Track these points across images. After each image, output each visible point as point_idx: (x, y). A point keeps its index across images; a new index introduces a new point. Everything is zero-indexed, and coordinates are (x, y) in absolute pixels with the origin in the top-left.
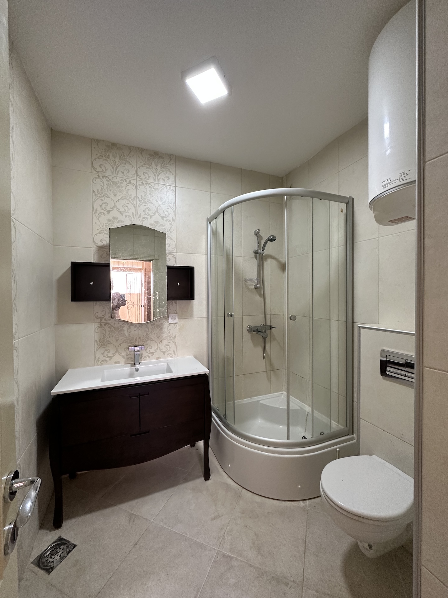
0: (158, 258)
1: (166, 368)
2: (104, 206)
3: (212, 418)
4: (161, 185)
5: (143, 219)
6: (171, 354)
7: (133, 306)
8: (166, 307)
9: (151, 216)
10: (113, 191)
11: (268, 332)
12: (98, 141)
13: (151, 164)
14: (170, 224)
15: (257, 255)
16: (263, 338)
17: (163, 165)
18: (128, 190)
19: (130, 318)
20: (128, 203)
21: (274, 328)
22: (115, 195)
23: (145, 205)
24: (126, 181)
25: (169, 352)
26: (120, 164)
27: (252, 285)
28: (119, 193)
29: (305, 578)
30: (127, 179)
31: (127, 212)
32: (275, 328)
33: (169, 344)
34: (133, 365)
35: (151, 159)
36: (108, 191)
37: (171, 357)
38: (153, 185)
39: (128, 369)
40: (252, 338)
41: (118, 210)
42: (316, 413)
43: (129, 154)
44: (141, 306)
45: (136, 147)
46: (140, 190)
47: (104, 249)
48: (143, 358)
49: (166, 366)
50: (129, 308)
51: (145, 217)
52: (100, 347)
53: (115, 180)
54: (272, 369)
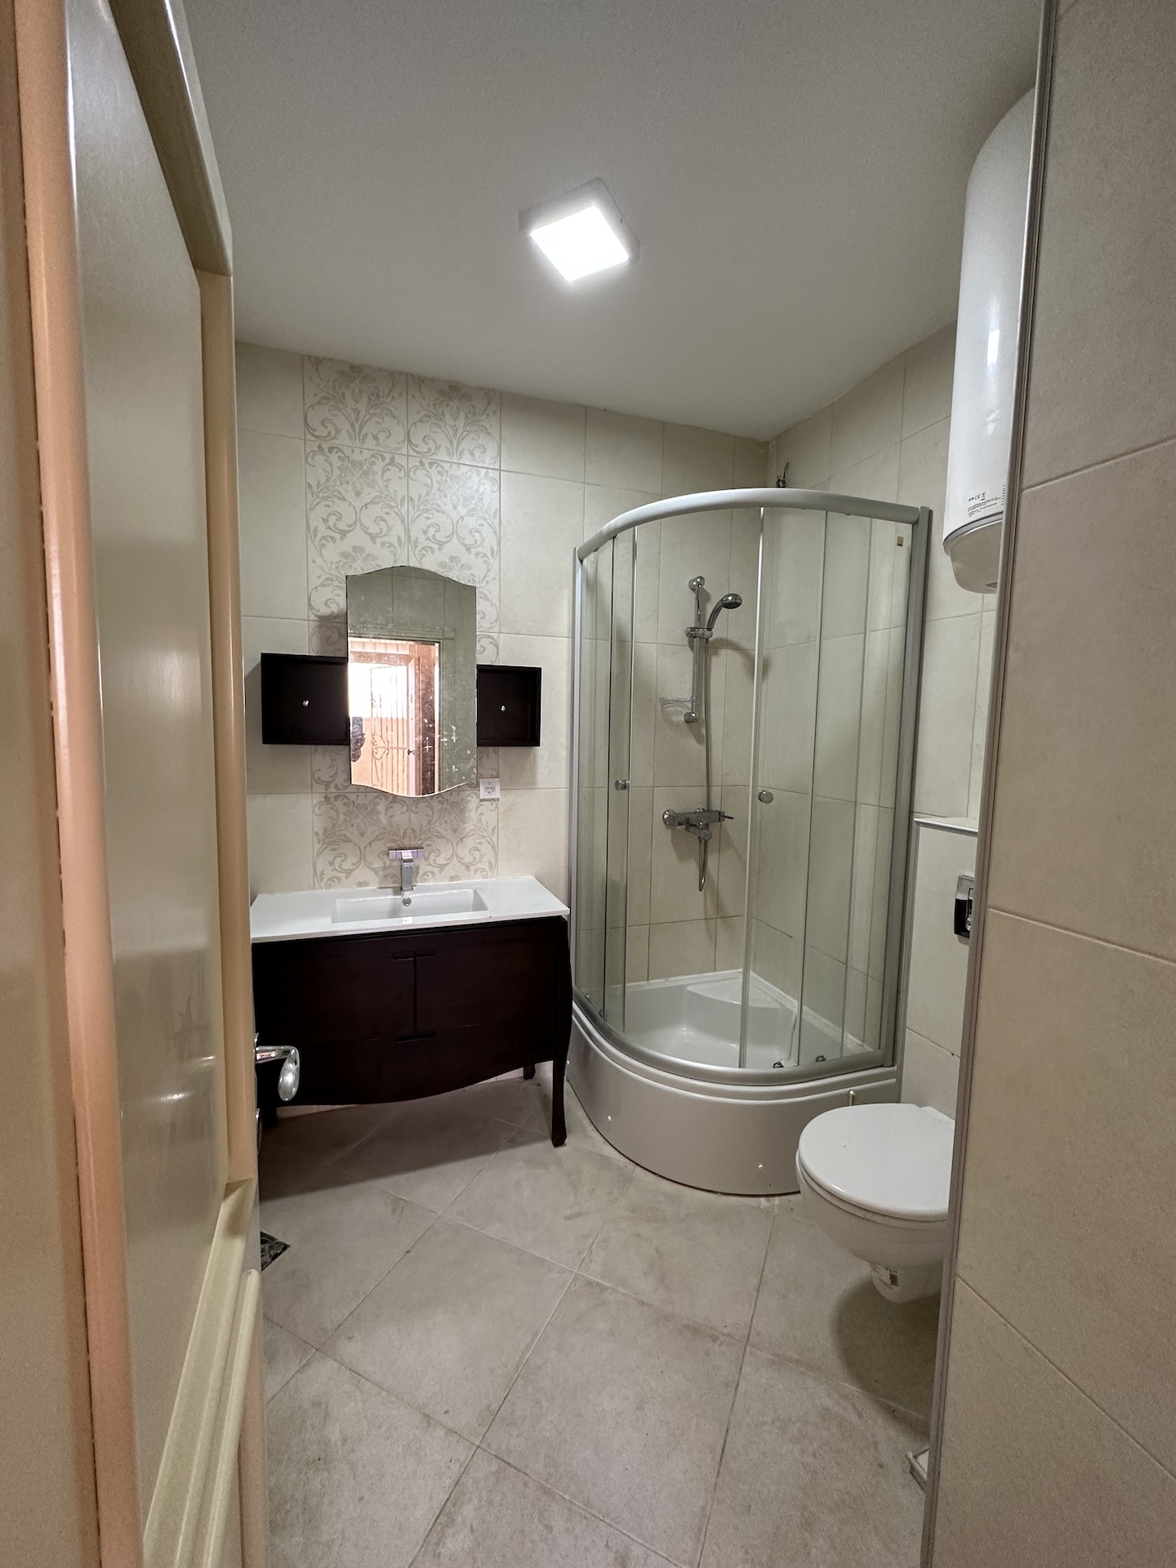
0: (452, 635)
1: (472, 901)
2: (332, 519)
3: (573, 1017)
4: (464, 467)
5: (424, 552)
6: (484, 870)
7: (387, 752)
8: (473, 762)
9: (441, 545)
10: (354, 483)
11: (714, 828)
12: (318, 362)
13: (443, 414)
14: (486, 562)
15: (695, 639)
16: (700, 841)
17: (472, 417)
18: (388, 480)
19: (378, 779)
20: (388, 514)
21: (728, 818)
22: (358, 494)
23: (428, 518)
24: (383, 458)
25: (479, 865)
26: (369, 416)
27: (677, 713)
28: (366, 490)
29: (753, 1332)
30: (385, 455)
31: (385, 535)
32: (732, 818)
33: (479, 846)
34: (399, 890)
35: (442, 402)
36: (341, 484)
37: (484, 877)
38: (446, 466)
39: (388, 899)
40: (675, 841)
41: (365, 529)
42: (809, 1014)
43: (390, 393)
44: (406, 751)
45: (407, 375)
46: (416, 480)
47: (334, 624)
48: (420, 875)
49: (472, 896)
50: (378, 756)
51: (427, 547)
52: (325, 848)
53: (357, 457)
54: (719, 914)
